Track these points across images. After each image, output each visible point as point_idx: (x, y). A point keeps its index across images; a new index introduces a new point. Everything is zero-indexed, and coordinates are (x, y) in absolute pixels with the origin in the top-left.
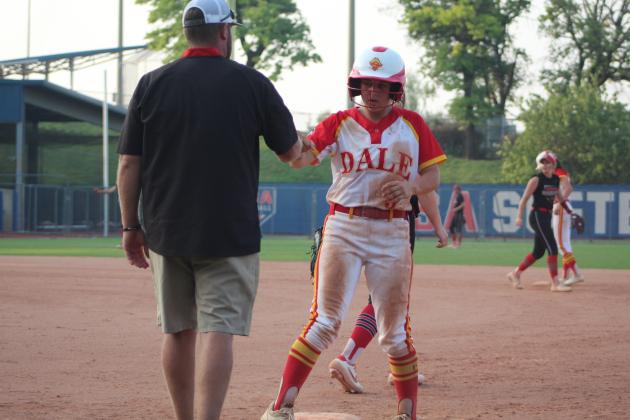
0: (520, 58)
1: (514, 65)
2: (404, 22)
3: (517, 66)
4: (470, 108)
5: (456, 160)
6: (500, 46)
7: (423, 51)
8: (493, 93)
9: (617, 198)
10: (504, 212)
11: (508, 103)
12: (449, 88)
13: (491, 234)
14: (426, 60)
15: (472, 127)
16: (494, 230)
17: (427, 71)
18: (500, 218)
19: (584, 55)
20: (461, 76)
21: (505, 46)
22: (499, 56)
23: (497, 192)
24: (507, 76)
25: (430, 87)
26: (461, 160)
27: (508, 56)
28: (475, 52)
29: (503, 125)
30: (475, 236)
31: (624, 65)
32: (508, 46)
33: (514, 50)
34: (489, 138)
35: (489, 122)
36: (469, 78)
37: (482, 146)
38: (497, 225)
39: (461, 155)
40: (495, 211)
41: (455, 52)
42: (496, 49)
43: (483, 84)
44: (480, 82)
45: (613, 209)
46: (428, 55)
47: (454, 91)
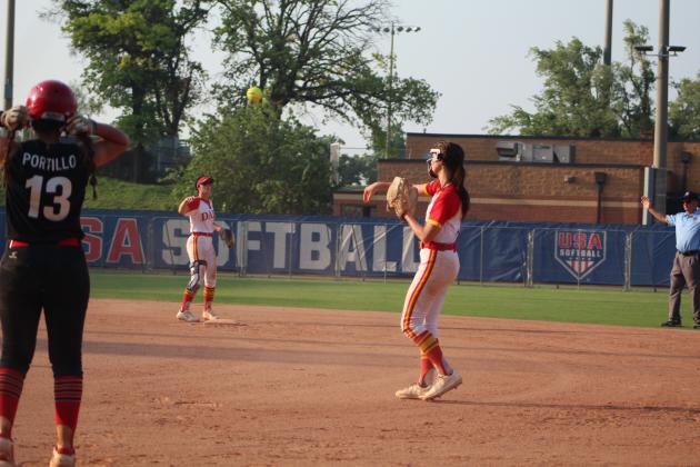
0: (196, 74)
1: (189, 79)
2: (68, 29)
3: (192, 82)
4: (139, 126)
5: (122, 183)
6: (175, 59)
7: (88, 61)
8: (165, 111)
9: (298, 229)
10: (175, 242)
11: (181, 122)
12: (115, 104)
13: (160, 266)
14: (90, 71)
15: (141, 147)
16: (163, 262)
17: (91, 85)
18: (171, 248)
19: (266, 70)
20: (130, 91)
21: (179, 59)
22: (173, 70)
23: (167, 220)
24: (180, 93)
25: (96, 101)
26: (127, 184)
27: (183, 71)
28: (146, 64)
29: (176, 147)
30: (142, 268)
31: (309, 84)
32: (183, 60)
33: (189, 63)
34: (159, 160)
35: (160, 143)
36: (139, 93)
37: (152, 169)
38: (167, 256)
39: (128, 179)
40: (165, 240)
41: (123, 63)
42: (170, 62)
43: (154, 100)
44: (151, 99)
45: (294, 242)
46: (93, 66)
47: (123, 108)
